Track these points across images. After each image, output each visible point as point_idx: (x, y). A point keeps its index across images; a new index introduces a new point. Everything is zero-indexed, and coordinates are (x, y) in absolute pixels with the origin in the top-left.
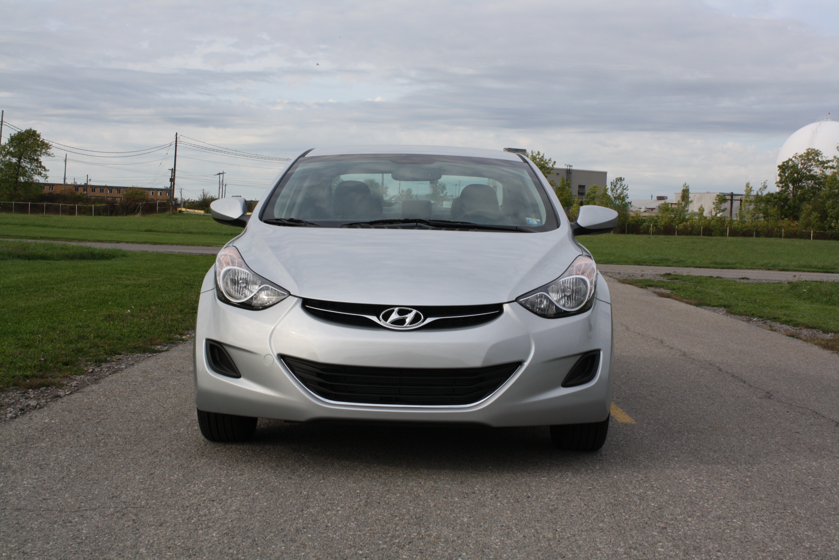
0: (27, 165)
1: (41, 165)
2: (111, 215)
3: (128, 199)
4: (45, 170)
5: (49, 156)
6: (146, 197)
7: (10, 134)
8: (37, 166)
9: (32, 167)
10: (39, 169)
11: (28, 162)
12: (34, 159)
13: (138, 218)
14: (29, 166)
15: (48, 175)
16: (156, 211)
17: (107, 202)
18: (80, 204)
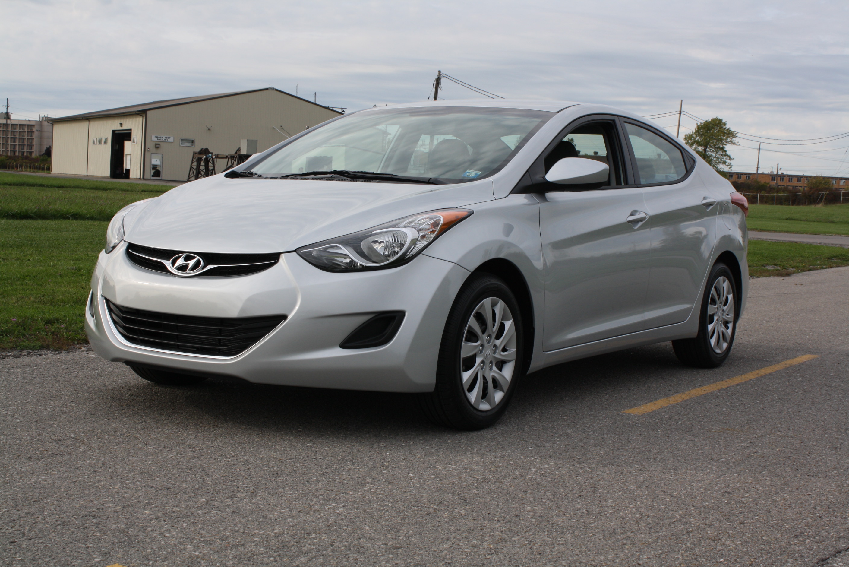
0: (712, 154)
1: (726, 153)
2: (793, 204)
3: (811, 188)
4: (730, 159)
5: (734, 145)
6: (831, 186)
7: (697, 124)
8: (722, 155)
9: (717, 156)
10: (724, 157)
11: (713, 151)
12: (719, 147)
13: (820, 209)
14: (714, 155)
15: (732, 164)
16: (840, 201)
17: (790, 191)
18: (763, 193)
